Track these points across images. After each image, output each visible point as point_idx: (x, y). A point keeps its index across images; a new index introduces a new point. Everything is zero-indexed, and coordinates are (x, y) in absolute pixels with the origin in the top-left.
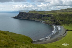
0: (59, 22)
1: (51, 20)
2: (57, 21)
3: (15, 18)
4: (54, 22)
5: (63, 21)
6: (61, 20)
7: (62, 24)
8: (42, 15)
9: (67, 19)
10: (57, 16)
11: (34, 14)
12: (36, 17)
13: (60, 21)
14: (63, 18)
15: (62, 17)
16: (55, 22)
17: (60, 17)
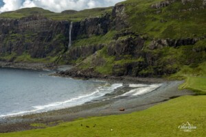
0: (160, 55)
2: (150, 44)
4: (128, 61)
5: (190, 42)
6: (178, 36)
7: (186, 67)
11: (16, 22)
12: (27, 47)
13: (171, 44)
14: (192, 24)
15: (186, 18)
16: (133, 54)
17: (175, 17)
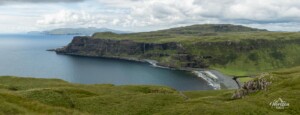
0: (202, 61)
1: (176, 58)
2: (197, 57)
3: (59, 52)
4: (188, 63)
5: (210, 57)
6: (206, 55)
7: (212, 65)
8: (142, 44)
9: (218, 53)
10: (193, 46)
13: (204, 58)
14: (209, 51)
15: (205, 49)
16: (190, 61)
17: (202, 48)
